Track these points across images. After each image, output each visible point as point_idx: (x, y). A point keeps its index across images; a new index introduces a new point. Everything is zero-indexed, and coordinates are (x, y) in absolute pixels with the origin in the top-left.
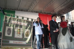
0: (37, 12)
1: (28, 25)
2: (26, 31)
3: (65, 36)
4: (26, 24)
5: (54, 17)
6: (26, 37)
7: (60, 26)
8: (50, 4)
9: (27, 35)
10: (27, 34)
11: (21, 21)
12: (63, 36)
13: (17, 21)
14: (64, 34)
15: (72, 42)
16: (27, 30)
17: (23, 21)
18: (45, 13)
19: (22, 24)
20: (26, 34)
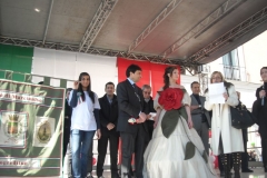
1: (47, 102)
2: (39, 124)
4: (40, 100)
6: (40, 146)
9: (44, 137)
10: (42, 132)
11: (21, 88)
12: (163, 138)
13: (8, 88)
16: (44, 119)
17: (28, 89)
19: (25, 98)
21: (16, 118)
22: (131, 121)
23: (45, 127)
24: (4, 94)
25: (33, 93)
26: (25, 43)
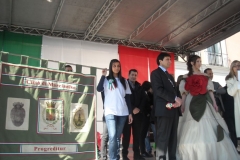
0: (112, 41)
1: (80, 89)
2: (74, 111)
3: (201, 121)
4: (73, 87)
5: (165, 58)
6: (76, 131)
7: (186, 87)
8: (156, 16)
9: (79, 123)
10: (77, 118)
11: (56, 76)
12: (193, 121)
13: (44, 77)
14: (197, 116)
15: (221, 143)
16: (78, 106)
17: (63, 77)
18: (138, 45)
19: (61, 85)
20: (74, 120)
21: (53, 106)
22: (169, 106)
23: (80, 113)
24: (41, 81)
25: (67, 80)
26: (34, 32)
